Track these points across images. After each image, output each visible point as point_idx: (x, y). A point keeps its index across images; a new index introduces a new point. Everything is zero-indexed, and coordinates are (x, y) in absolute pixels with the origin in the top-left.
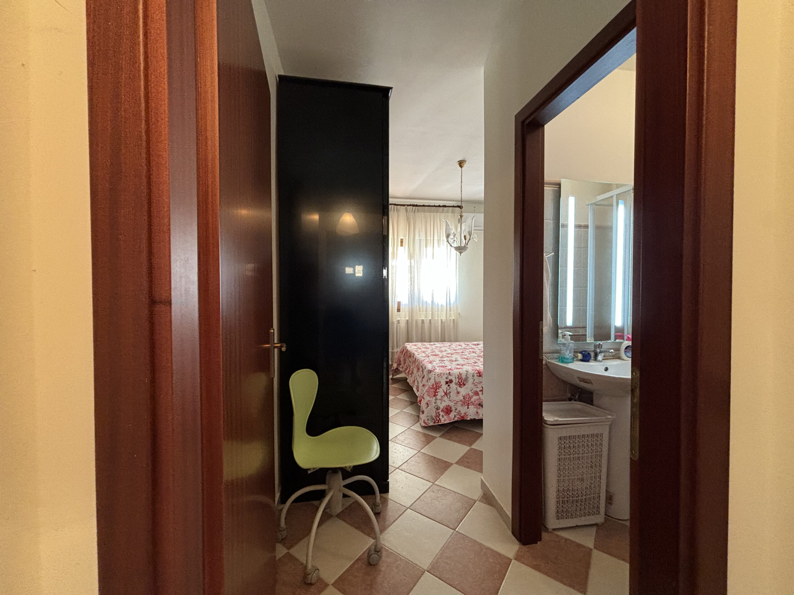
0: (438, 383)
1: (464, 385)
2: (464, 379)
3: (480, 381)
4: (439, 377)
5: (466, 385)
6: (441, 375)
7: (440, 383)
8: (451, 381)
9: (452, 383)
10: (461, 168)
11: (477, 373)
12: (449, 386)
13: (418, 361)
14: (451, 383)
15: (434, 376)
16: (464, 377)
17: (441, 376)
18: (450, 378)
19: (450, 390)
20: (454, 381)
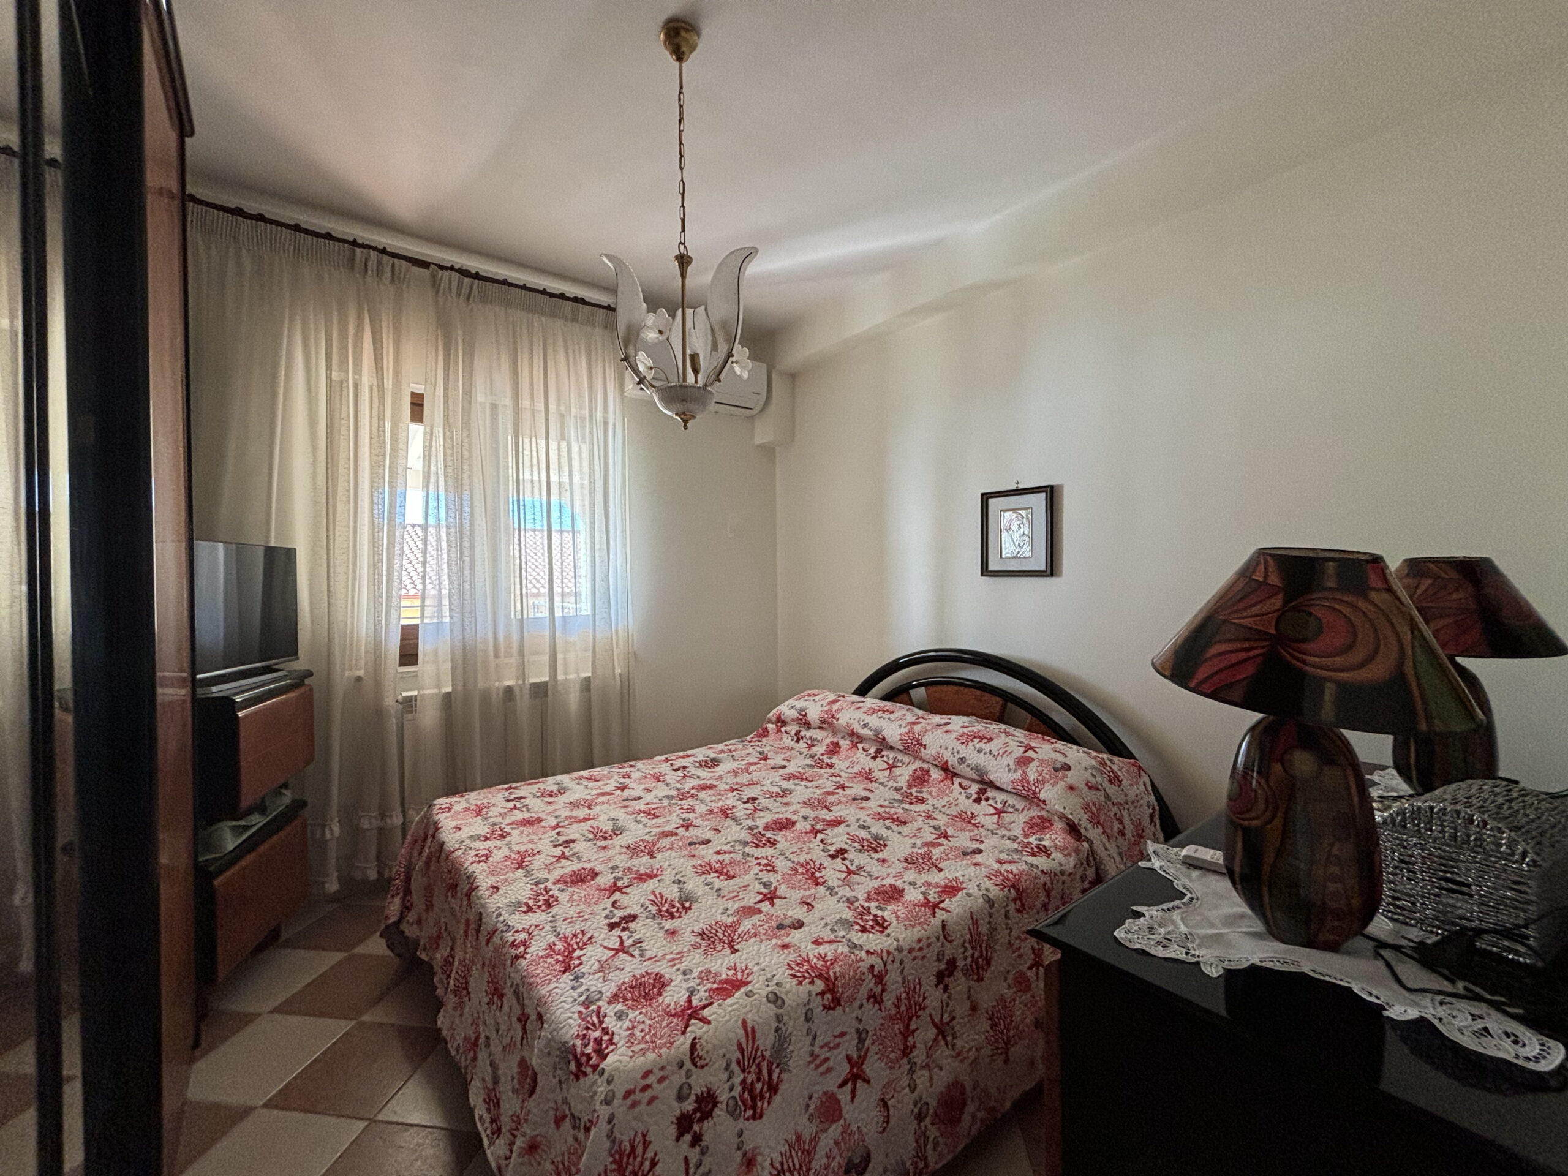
0: (633, 1149)
1: (773, 1089)
2: (767, 1054)
3: (837, 1032)
4: (635, 1104)
5: (782, 1088)
6: (645, 1088)
7: (646, 1144)
8: (707, 1103)
9: (717, 1111)
10: (680, 59)
11: (822, 994)
12: (696, 1140)
13: (496, 940)
14: (707, 1115)
15: (604, 1111)
16: (766, 1041)
17: (648, 1094)
18: (699, 1082)
19: (707, 1161)
20: (723, 1096)
